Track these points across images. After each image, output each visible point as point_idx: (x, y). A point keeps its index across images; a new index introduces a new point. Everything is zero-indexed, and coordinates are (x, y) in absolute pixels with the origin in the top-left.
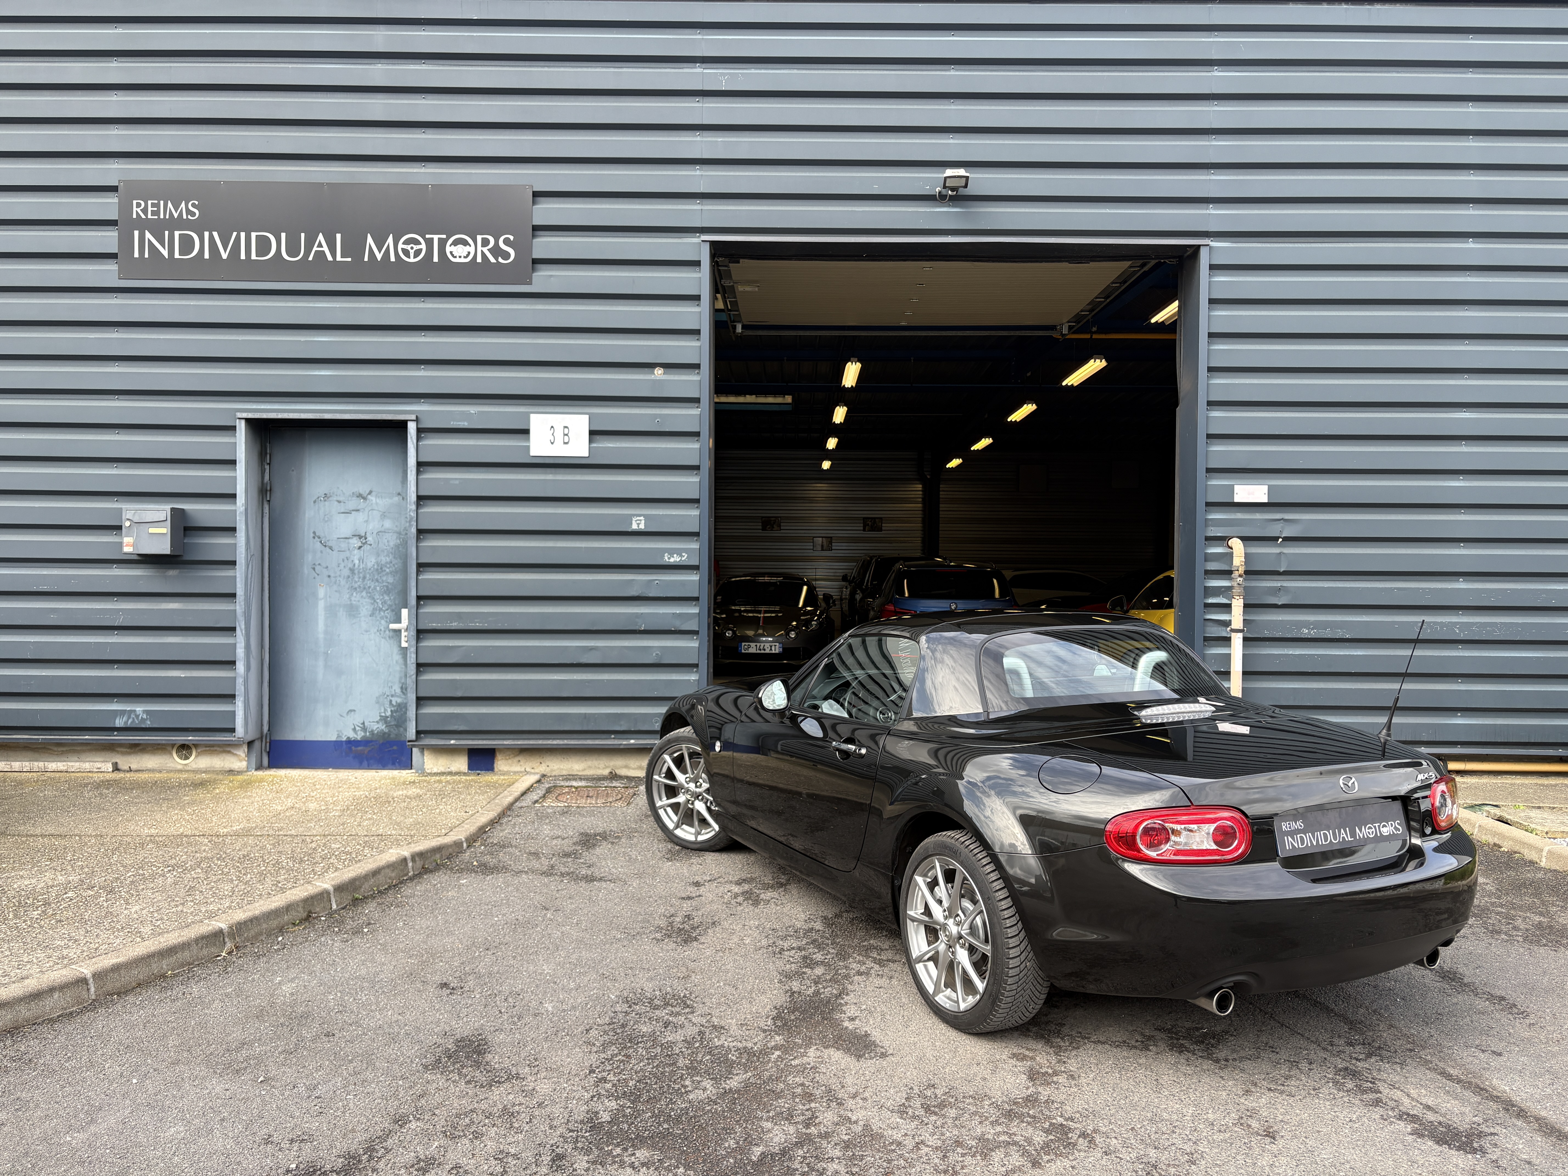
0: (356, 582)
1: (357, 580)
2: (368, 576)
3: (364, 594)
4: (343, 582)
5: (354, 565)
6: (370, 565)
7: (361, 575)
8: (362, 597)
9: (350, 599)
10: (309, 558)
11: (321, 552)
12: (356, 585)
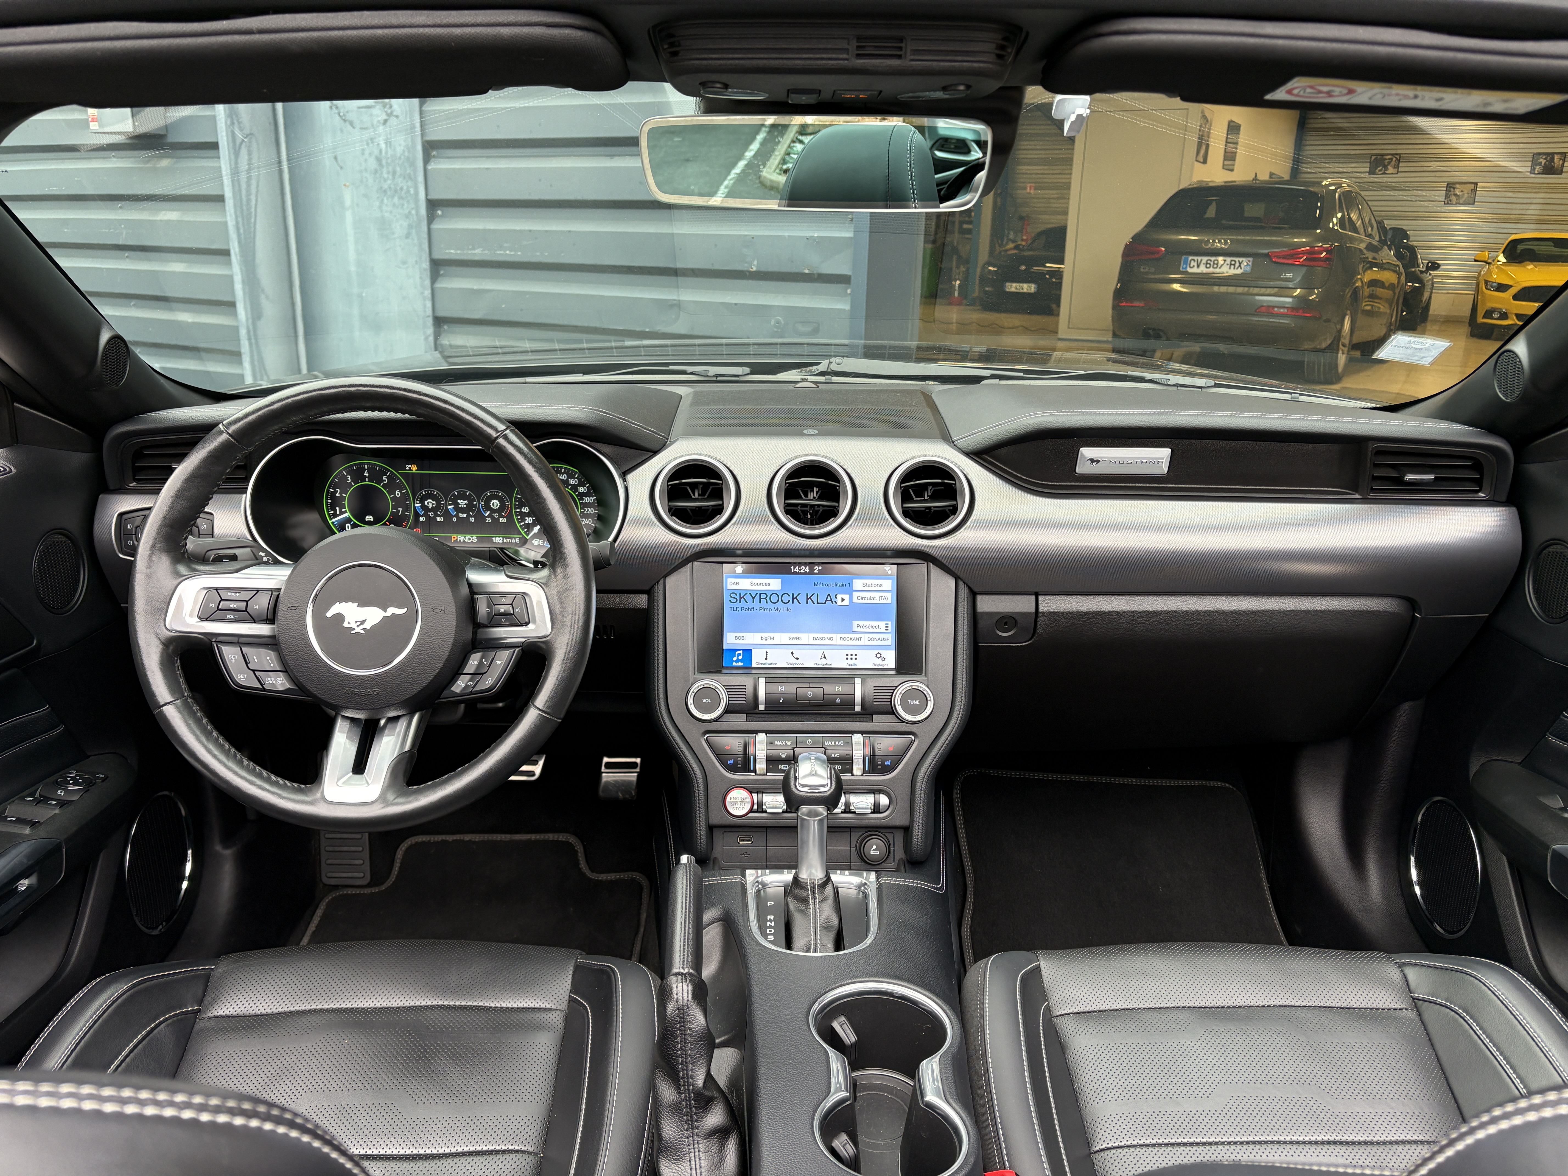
0: (385, 180)
1: (386, 176)
2: (398, 169)
3: (396, 200)
4: (370, 181)
5: (381, 151)
6: (399, 150)
7: (390, 168)
8: (394, 205)
9: (380, 207)
10: (328, 141)
11: (342, 131)
12: (385, 186)
